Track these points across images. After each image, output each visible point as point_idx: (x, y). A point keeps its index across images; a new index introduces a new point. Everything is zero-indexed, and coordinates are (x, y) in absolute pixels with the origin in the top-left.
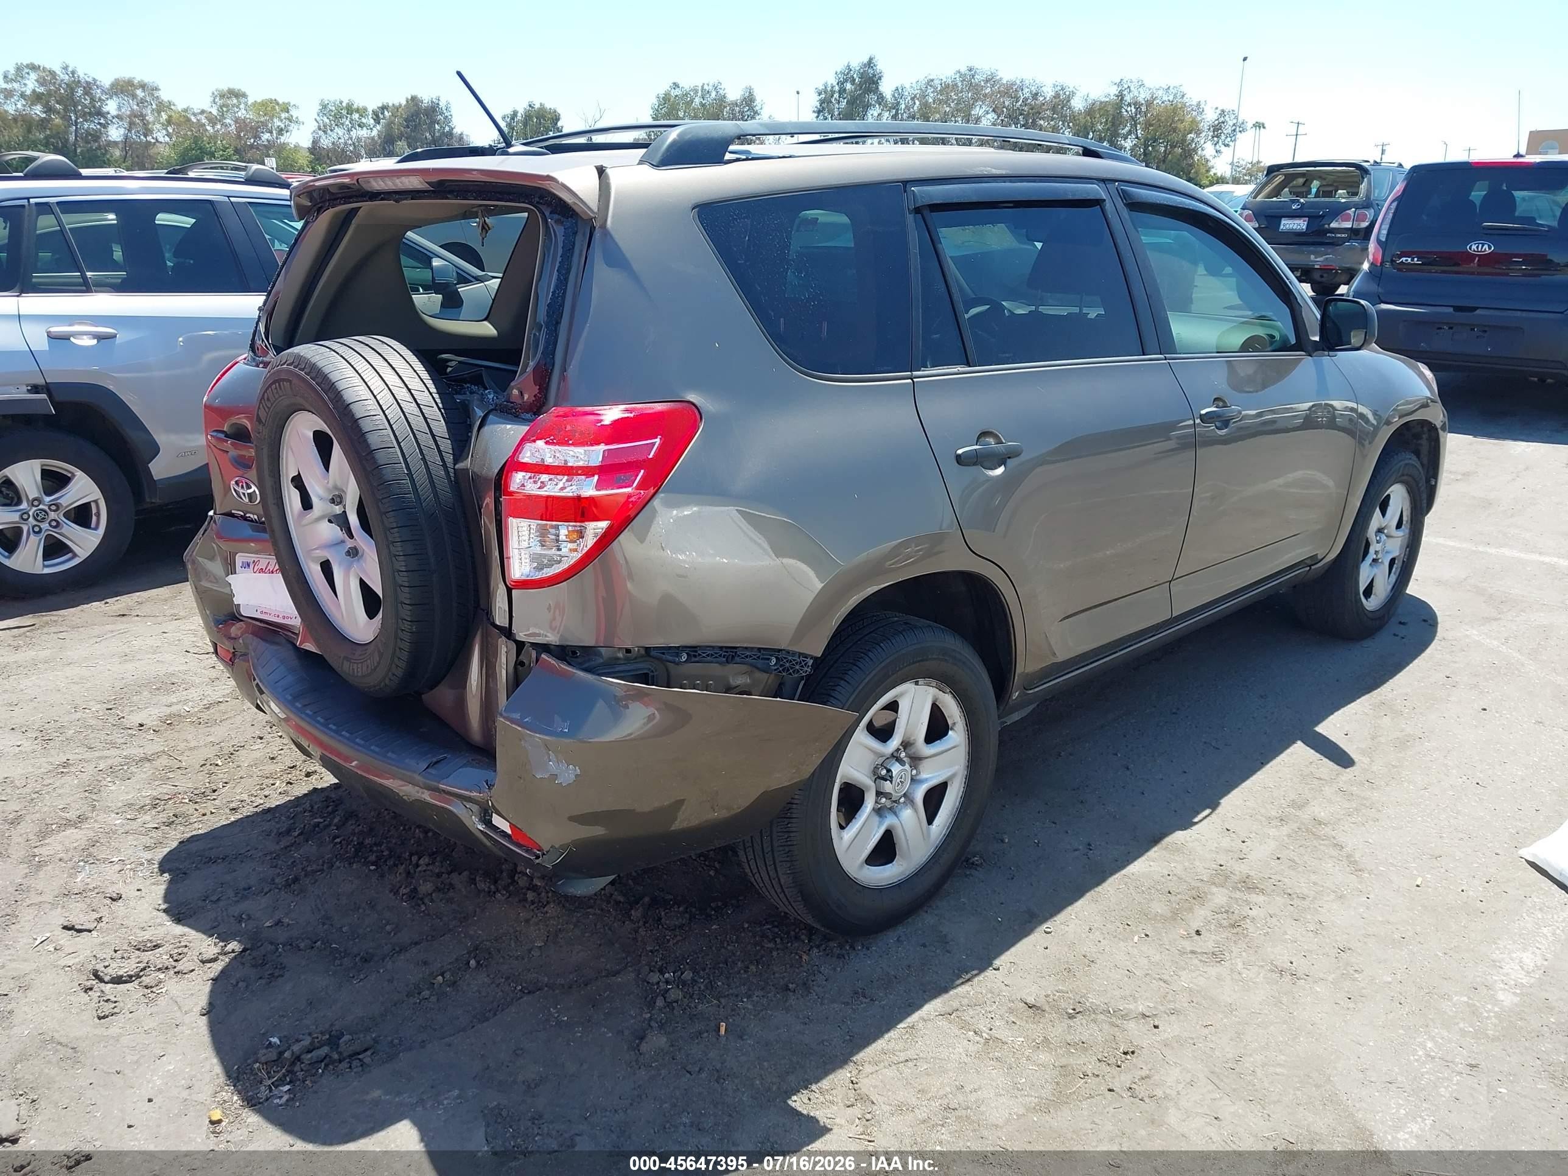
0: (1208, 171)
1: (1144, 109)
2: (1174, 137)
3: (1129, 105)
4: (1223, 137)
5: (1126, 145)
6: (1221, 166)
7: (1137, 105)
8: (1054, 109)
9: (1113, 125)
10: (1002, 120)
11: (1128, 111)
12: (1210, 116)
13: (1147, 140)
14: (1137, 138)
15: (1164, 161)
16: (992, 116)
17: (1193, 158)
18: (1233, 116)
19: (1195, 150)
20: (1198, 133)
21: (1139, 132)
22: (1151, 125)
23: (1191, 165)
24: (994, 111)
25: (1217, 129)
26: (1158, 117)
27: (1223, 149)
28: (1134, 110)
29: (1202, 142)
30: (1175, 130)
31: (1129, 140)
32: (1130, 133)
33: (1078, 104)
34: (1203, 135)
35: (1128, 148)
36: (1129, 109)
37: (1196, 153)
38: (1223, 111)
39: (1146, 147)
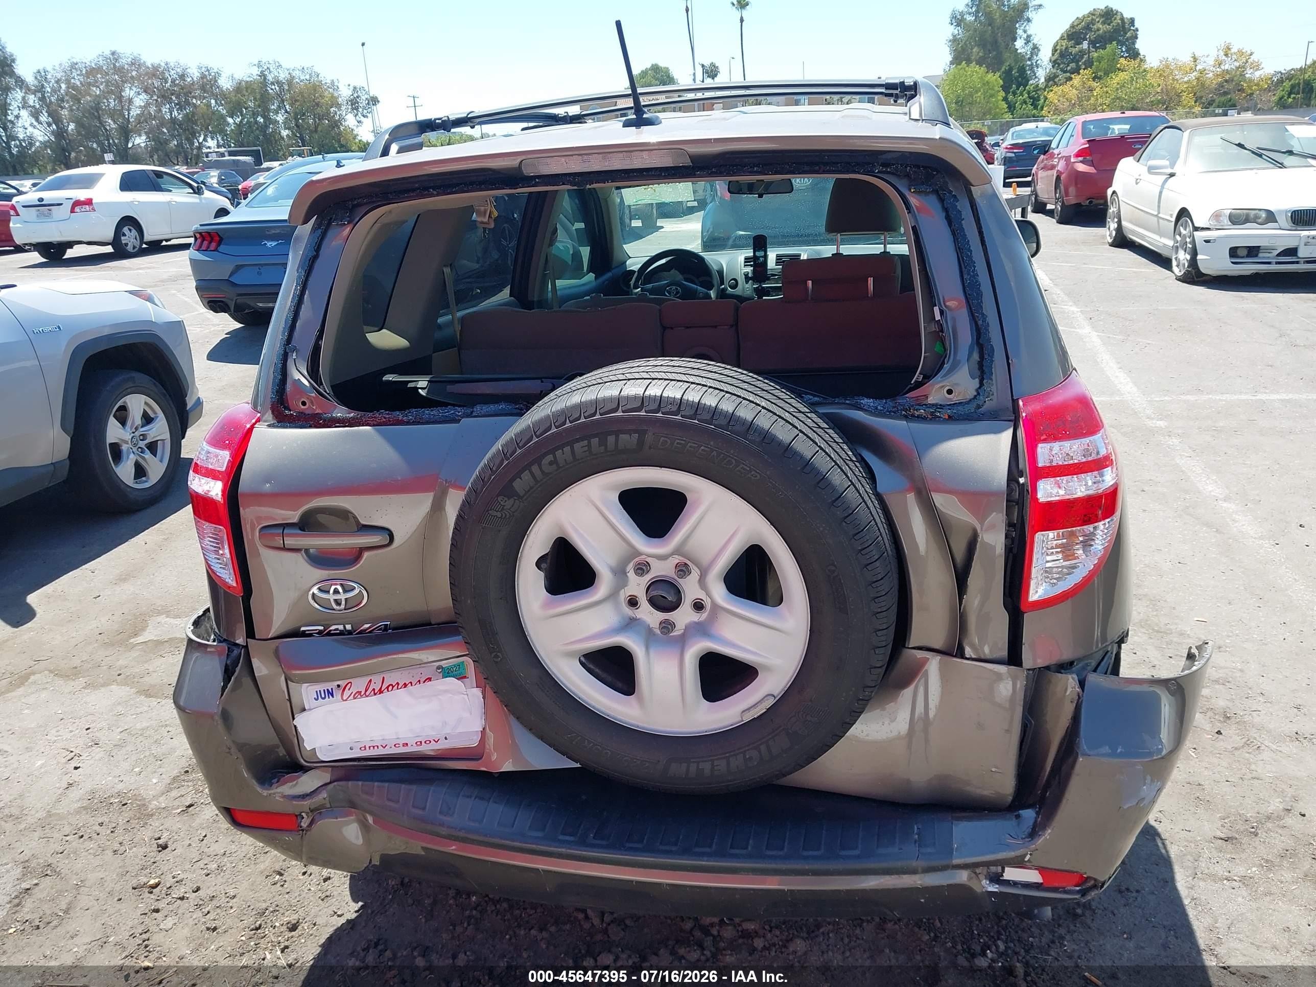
0: (354, 138)
1: (286, 87)
2: (319, 110)
3: (273, 83)
4: (360, 110)
5: (278, 119)
6: (365, 133)
7: (280, 83)
8: (203, 88)
9: (263, 102)
10: (157, 100)
11: (273, 89)
12: (345, 93)
13: (296, 114)
14: (286, 112)
15: (316, 131)
16: (144, 96)
17: (339, 128)
18: (364, 93)
19: (339, 121)
20: (339, 106)
21: (287, 107)
22: (296, 101)
23: (340, 134)
24: (145, 91)
25: (354, 103)
26: (301, 93)
27: (362, 119)
28: (277, 88)
29: (344, 113)
30: (317, 104)
31: (280, 115)
32: (279, 108)
33: (225, 83)
34: (343, 108)
35: (281, 121)
36: (273, 87)
37: (341, 124)
38: (355, 88)
39: (297, 120)
